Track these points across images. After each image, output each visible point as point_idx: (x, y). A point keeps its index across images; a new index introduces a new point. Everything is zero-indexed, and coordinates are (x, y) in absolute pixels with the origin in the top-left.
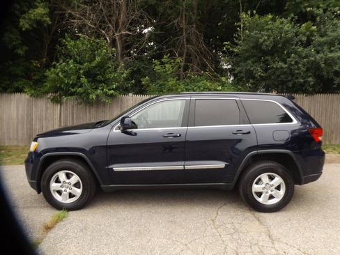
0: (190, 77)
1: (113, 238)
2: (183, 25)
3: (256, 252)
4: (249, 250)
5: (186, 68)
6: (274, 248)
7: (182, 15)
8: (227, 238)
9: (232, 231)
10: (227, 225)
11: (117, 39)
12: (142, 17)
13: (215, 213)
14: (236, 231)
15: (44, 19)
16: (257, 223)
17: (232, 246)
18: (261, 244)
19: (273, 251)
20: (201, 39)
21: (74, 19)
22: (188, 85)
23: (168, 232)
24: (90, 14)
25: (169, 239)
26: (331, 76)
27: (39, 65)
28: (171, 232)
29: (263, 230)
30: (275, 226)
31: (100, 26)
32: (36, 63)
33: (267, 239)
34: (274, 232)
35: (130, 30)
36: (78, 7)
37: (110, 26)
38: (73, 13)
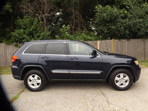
0: (76, 34)
1: (38, 106)
2: (73, 11)
3: (101, 109)
4: (98, 109)
5: (75, 30)
6: (109, 107)
7: (72, 7)
8: (89, 104)
9: (92, 100)
10: (90, 98)
11: (44, 17)
12: (54, 8)
13: (85, 93)
14: (93, 100)
15: (10, 10)
16: (103, 96)
17: (91, 107)
18: (103, 106)
19: (109, 108)
20: (81, 17)
21: (23, 9)
22: (75, 37)
23: (64, 102)
24: (31, 7)
25: (63, 105)
26: (136, 31)
27: (9, 30)
28: (65, 102)
29: (105, 99)
30: (110, 97)
31: (36, 12)
32: (8, 30)
33: (107, 103)
34: (110, 100)
35: (49, 14)
36: (25, 4)
37: (40, 12)
38: (23, 7)
